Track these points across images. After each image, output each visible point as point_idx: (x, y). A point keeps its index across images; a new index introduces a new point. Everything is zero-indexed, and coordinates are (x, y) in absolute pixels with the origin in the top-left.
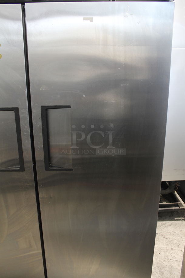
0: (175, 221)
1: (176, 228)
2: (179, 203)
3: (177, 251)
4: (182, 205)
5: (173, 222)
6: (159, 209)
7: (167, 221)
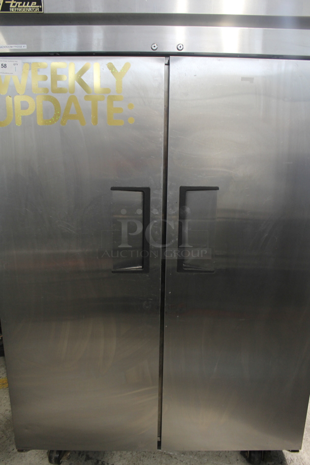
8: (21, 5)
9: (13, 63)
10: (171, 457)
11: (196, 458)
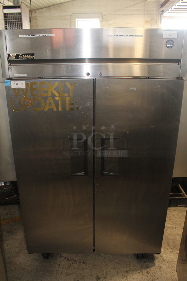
0: (178, 208)
1: (179, 212)
2: (182, 194)
3: (179, 228)
4: (184, 195)
5: (177, 208)
6: (170, 198)
7: (172, 207)
8: (24, 56)
9: (21, 83)
10: (100, 256)
11: (112, 256)
